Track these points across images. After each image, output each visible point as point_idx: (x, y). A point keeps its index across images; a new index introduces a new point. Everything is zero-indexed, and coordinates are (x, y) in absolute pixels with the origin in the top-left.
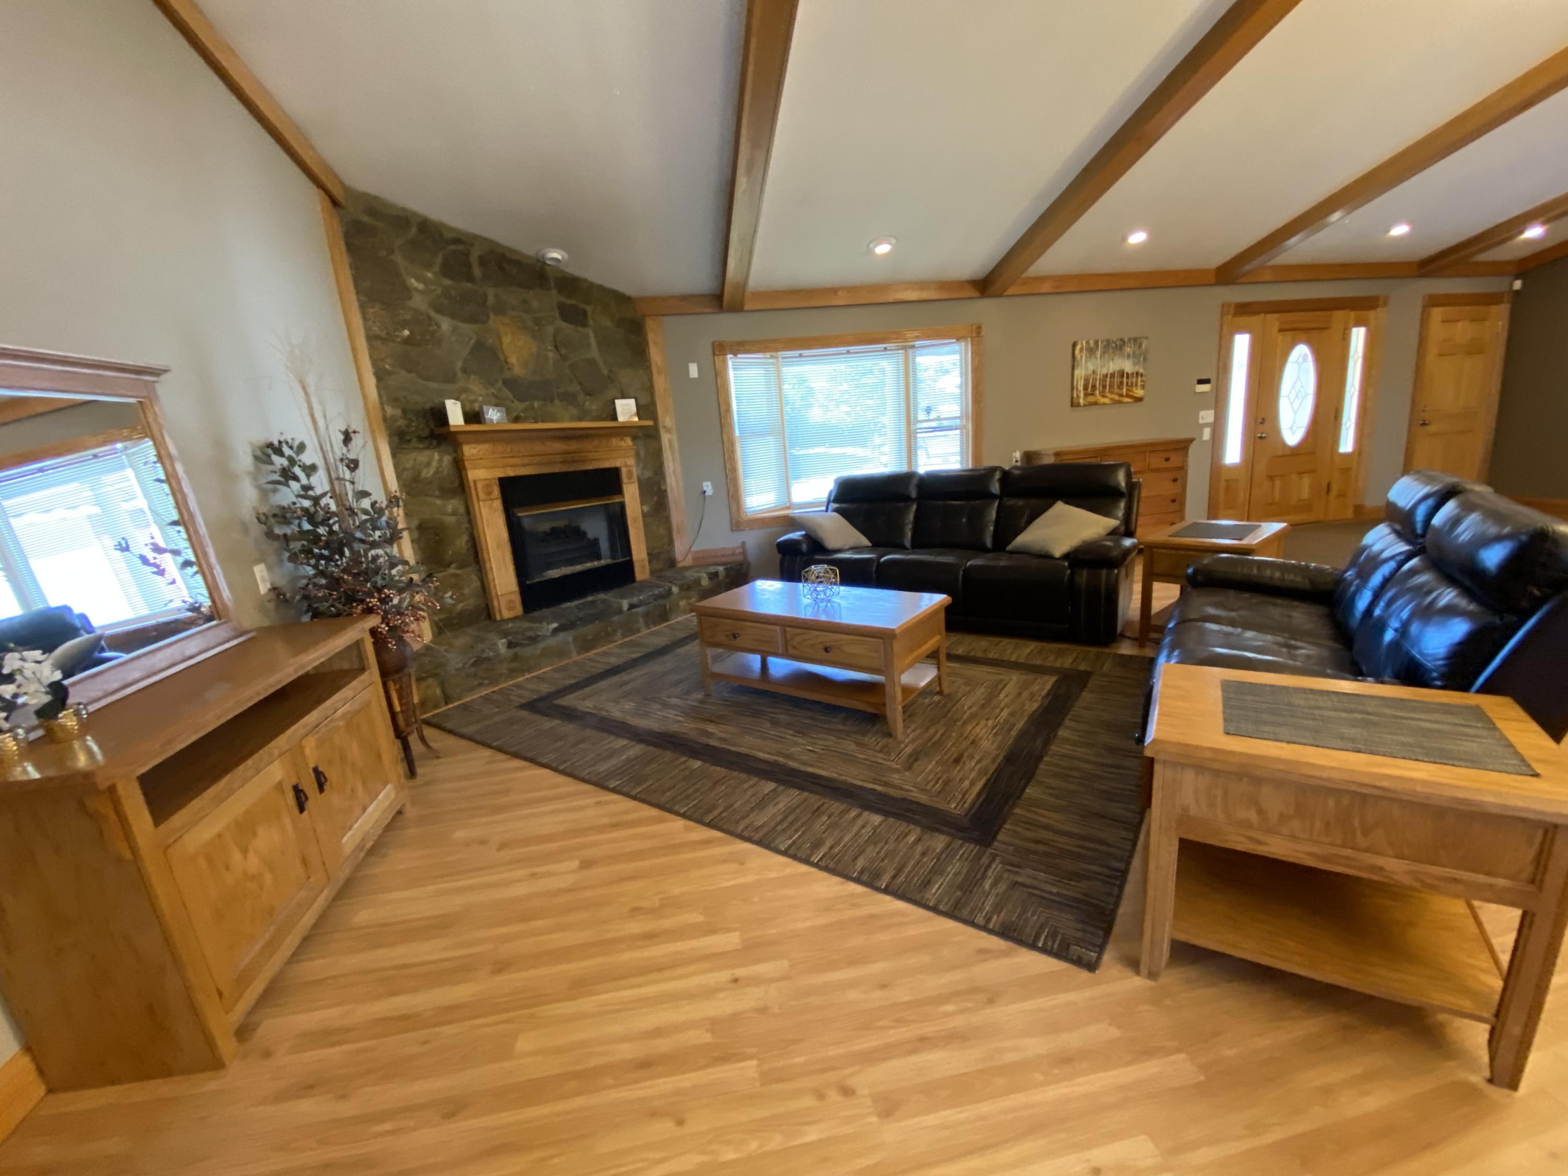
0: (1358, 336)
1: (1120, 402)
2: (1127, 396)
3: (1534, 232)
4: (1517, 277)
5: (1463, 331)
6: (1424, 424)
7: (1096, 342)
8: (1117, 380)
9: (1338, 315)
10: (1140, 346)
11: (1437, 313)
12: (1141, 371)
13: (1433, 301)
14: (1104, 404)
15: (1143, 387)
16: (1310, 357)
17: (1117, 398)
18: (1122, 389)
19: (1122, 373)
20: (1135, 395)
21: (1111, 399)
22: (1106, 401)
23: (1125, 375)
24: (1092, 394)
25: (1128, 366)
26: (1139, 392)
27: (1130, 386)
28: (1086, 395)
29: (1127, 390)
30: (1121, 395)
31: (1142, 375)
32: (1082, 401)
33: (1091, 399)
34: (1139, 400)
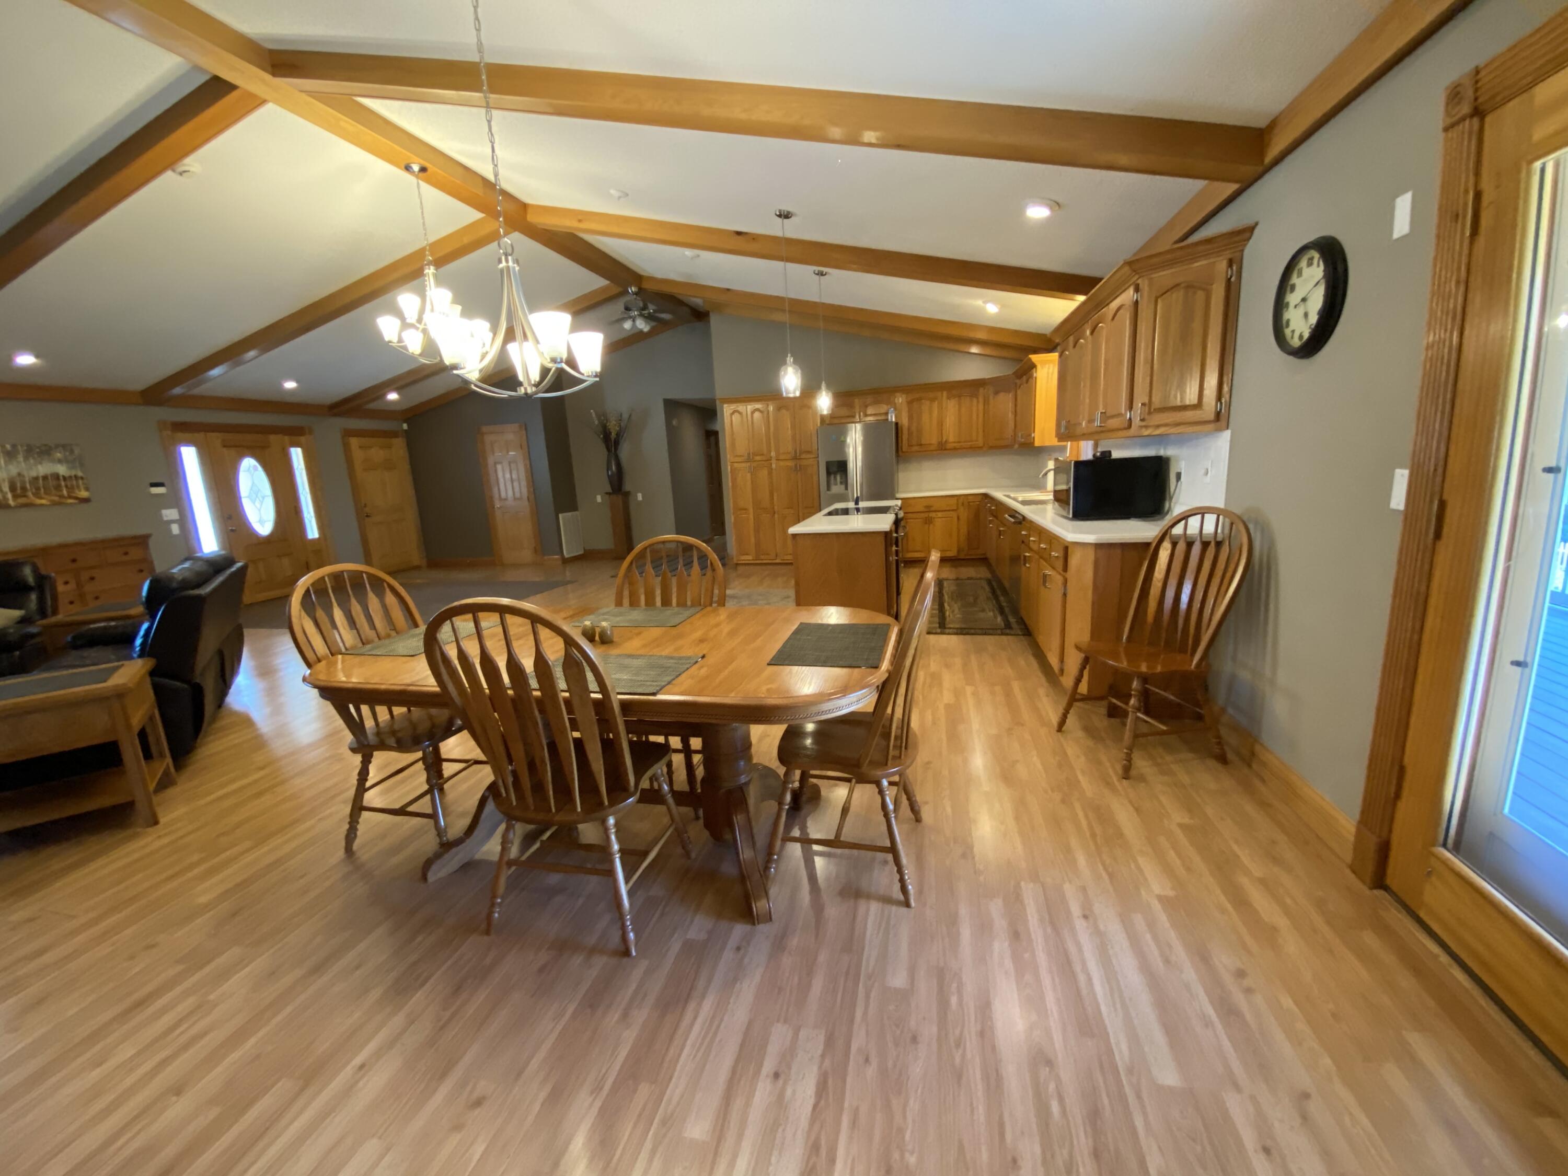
0: (297, 455)
1: (60, 504)
2: (70, 497)
3: (393, 396)
4: (405, 422)
5: (377, 454)
6: (367, 516)
7: (14, 446)
8: (52, 483)
9: (272, 438)
10: (72, 452)
11: (354, 442)
12: (80, 474)
13: (348, 433)
14: (42, 505)
15: (87, 489)
16: (260, 468)
17: (56, 498)
18: (61, 491)
19: (56, 477)
20: (79, 496)
21: (51, 501)
22: (43, 502)
23: (61, 478)
24: (25, 496)
25: (62, 470)
26: (84, 494)
27: (70, 489)
28: (15, 497)
29: (68, 492)
30: (62, 497)
31: (82, 478)
32: (11, 502)
33: (22, 500)
34: (86, 500)
